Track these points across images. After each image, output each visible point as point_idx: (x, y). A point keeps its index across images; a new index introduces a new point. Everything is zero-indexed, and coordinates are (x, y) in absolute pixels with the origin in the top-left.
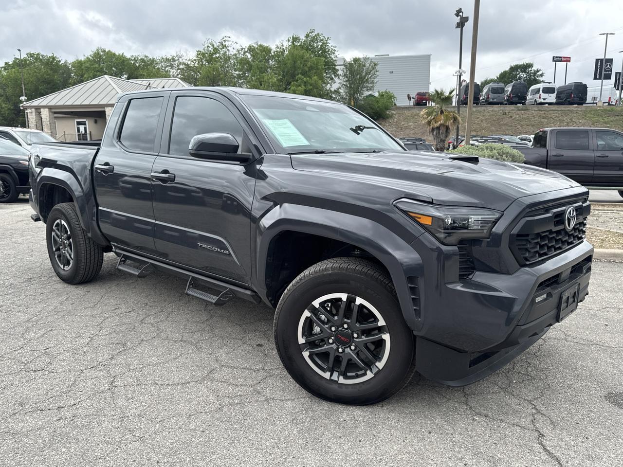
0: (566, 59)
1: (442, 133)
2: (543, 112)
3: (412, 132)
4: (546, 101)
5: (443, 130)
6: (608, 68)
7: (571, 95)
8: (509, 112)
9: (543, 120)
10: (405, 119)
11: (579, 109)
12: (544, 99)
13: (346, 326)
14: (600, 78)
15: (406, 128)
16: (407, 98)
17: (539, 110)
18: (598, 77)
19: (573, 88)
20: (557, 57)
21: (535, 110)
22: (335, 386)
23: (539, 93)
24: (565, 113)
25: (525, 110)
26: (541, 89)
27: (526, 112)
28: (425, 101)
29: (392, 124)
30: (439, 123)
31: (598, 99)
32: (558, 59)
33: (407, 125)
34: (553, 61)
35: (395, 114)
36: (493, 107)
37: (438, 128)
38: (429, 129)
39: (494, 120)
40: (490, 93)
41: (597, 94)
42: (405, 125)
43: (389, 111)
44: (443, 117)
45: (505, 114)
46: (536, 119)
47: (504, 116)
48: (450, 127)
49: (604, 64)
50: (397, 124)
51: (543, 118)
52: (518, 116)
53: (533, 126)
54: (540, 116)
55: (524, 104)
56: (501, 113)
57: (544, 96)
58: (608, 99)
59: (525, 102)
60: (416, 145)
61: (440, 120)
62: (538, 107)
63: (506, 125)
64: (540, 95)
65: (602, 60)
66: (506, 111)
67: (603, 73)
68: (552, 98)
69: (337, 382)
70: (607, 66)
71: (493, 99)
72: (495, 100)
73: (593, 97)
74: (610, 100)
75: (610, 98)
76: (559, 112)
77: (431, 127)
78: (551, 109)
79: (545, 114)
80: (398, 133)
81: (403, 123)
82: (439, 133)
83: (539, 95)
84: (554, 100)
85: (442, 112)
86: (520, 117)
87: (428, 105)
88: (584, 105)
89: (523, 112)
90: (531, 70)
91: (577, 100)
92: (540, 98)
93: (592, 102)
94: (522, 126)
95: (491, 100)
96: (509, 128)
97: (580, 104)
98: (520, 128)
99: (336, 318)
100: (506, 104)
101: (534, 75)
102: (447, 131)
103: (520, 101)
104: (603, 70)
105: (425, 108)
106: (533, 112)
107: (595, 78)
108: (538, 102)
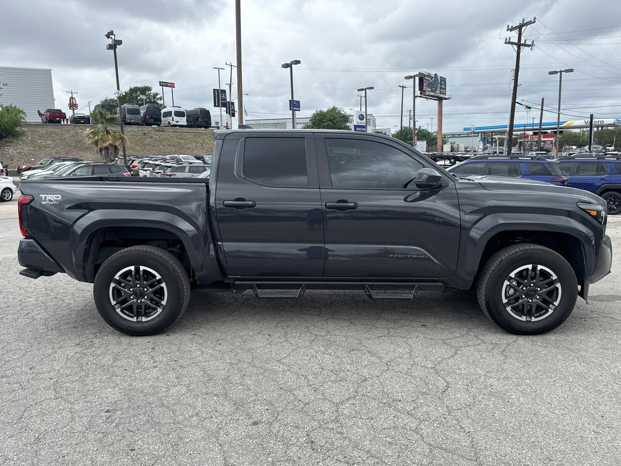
0: (171, 85)
1: (111, 153)
2: (178, 134)
3: (54, 151)
4: (179, 124)
5: (111, 150)
6: (223, 98)
7: (198, 119)
8: (148, 133)
9: (181, 141)
10: (41, 137)
11: (207, 132)
12: (177, 122)
13: (532, 285)
14: (219, 106)
15: (46, 147)
16: (38, 114)
17: (175, 132)
18: (217, 105)
19: (199, 113)
20: (163, 82)
21: (171, 132)
22: (529, 325)
23: (171, 116)
24: (198, 135)
25: (161, 131)
26: (173, 113)
27: (163, 133)
28: (58, 119)
29: (26, 143)
30: (108, 143)
31: (220, 124)
32: (164, 84)
33: (45, 144)
34: (160, 85)
35: (27, 131)
36: (131, 127)
37: (107, 148)
38: (97, 149)
39: (137, 140)
40: (127, 114)
41: (219, 120)
42: (43, 144)
43: (19, 127)
44: (110, 137)
45: (145, 134)
46: (174, 140)
47: (145, 136)
48: (119, 147)
49: (220, 93)
50: (33, 142)
51: (180, 139)
52: (157, 137)
53: (173, 146)
54: (177, 137)
55: (159, 125)
56: (141, 133)
57: (176, 118)
58: (226, 124)
59: (160, 124)
60: (108, 165)
61: (108, 140)
62: (173, 129)
63: (148, 145)
64: (173, 117)
65: (218, 90)
66: (146, 132)
67: (220, 101)
68: (183, 121)
69: (530, 321)
70: (222, 96)
71: (130, 120)
72: (133, 121)
73: (216, 122)
74: (227, 125)
75: (227, 123)
76: (192, 134)
77: (99, 146)
78: (184, 131)
79: (180, 135)
80: (37, 152)
81: (39, 141)
82: (108, 153)
83: (171, 117)
84: (185, 124)
85: (108, 132)
86: (159, 137)
87: (62, 123)
88: (210, 128)
89: (160, 133)
90: (150, 93)
91: (204, 124)
92: (173, 120)
93: (216, 126)
94: (164, 146)
95: (129, 121)
96: (153, 148)
97: (207, 127)
98: (163, 148)
99: (526, 281)
100: (143, 125)
101: (154, 98)
102: (115, 151)
103: (156, 123)
104: (220, 99)
105: (88, 127)
106: (170, 133)
107: (215, 106)
108: (172, 124)
